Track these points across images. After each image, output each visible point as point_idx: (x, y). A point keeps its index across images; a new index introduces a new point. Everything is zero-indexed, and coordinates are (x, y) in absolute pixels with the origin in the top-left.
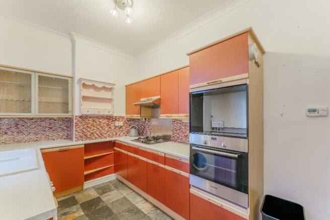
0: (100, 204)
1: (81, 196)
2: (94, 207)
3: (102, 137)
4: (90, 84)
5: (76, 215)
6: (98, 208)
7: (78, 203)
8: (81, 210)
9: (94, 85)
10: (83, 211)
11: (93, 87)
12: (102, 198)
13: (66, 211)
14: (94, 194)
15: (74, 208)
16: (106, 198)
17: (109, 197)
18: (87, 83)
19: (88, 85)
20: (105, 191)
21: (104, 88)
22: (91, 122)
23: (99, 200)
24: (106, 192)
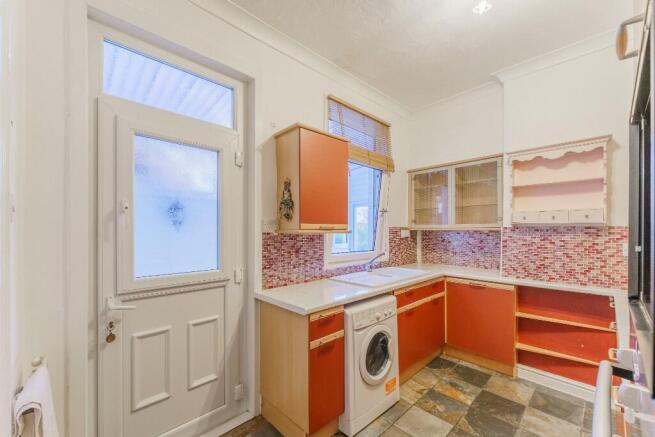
0: (508, 417)
1: (500, 383)
2: (493, 410)
3: (572, 280)
4: (530, 157)
5: (462, 397)
6: (499, 417)
7: (481, 387)
8: (473, 398)
9: (540, 157)
10: (476, 400)
11: (538, 161)
12: (526, 412)
13: (458, 383)
14: (523, 395)
15: (471, 388)
16: (533, 419)
17: (541, 423)
18: (522, 158)
19: (526, 162)
20: (550, 408)
21: (570, 157)
22: (537, 240)
23: (518, 409)
24: (548, 412)
